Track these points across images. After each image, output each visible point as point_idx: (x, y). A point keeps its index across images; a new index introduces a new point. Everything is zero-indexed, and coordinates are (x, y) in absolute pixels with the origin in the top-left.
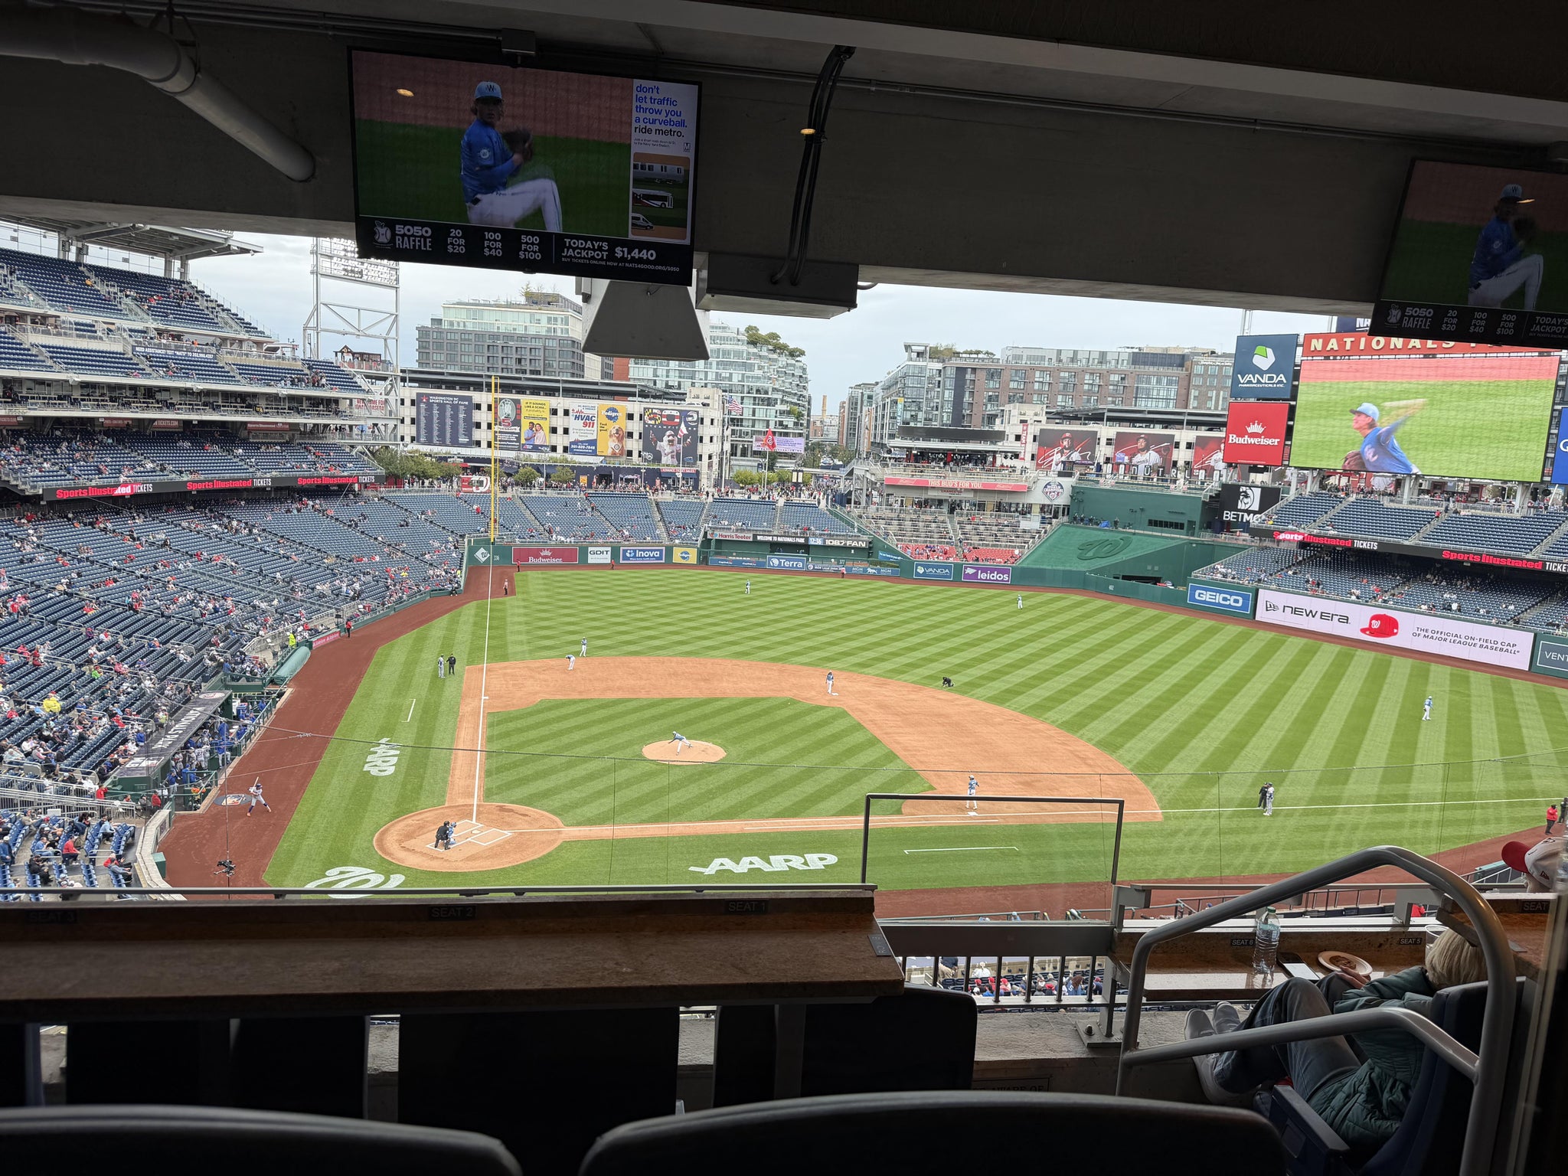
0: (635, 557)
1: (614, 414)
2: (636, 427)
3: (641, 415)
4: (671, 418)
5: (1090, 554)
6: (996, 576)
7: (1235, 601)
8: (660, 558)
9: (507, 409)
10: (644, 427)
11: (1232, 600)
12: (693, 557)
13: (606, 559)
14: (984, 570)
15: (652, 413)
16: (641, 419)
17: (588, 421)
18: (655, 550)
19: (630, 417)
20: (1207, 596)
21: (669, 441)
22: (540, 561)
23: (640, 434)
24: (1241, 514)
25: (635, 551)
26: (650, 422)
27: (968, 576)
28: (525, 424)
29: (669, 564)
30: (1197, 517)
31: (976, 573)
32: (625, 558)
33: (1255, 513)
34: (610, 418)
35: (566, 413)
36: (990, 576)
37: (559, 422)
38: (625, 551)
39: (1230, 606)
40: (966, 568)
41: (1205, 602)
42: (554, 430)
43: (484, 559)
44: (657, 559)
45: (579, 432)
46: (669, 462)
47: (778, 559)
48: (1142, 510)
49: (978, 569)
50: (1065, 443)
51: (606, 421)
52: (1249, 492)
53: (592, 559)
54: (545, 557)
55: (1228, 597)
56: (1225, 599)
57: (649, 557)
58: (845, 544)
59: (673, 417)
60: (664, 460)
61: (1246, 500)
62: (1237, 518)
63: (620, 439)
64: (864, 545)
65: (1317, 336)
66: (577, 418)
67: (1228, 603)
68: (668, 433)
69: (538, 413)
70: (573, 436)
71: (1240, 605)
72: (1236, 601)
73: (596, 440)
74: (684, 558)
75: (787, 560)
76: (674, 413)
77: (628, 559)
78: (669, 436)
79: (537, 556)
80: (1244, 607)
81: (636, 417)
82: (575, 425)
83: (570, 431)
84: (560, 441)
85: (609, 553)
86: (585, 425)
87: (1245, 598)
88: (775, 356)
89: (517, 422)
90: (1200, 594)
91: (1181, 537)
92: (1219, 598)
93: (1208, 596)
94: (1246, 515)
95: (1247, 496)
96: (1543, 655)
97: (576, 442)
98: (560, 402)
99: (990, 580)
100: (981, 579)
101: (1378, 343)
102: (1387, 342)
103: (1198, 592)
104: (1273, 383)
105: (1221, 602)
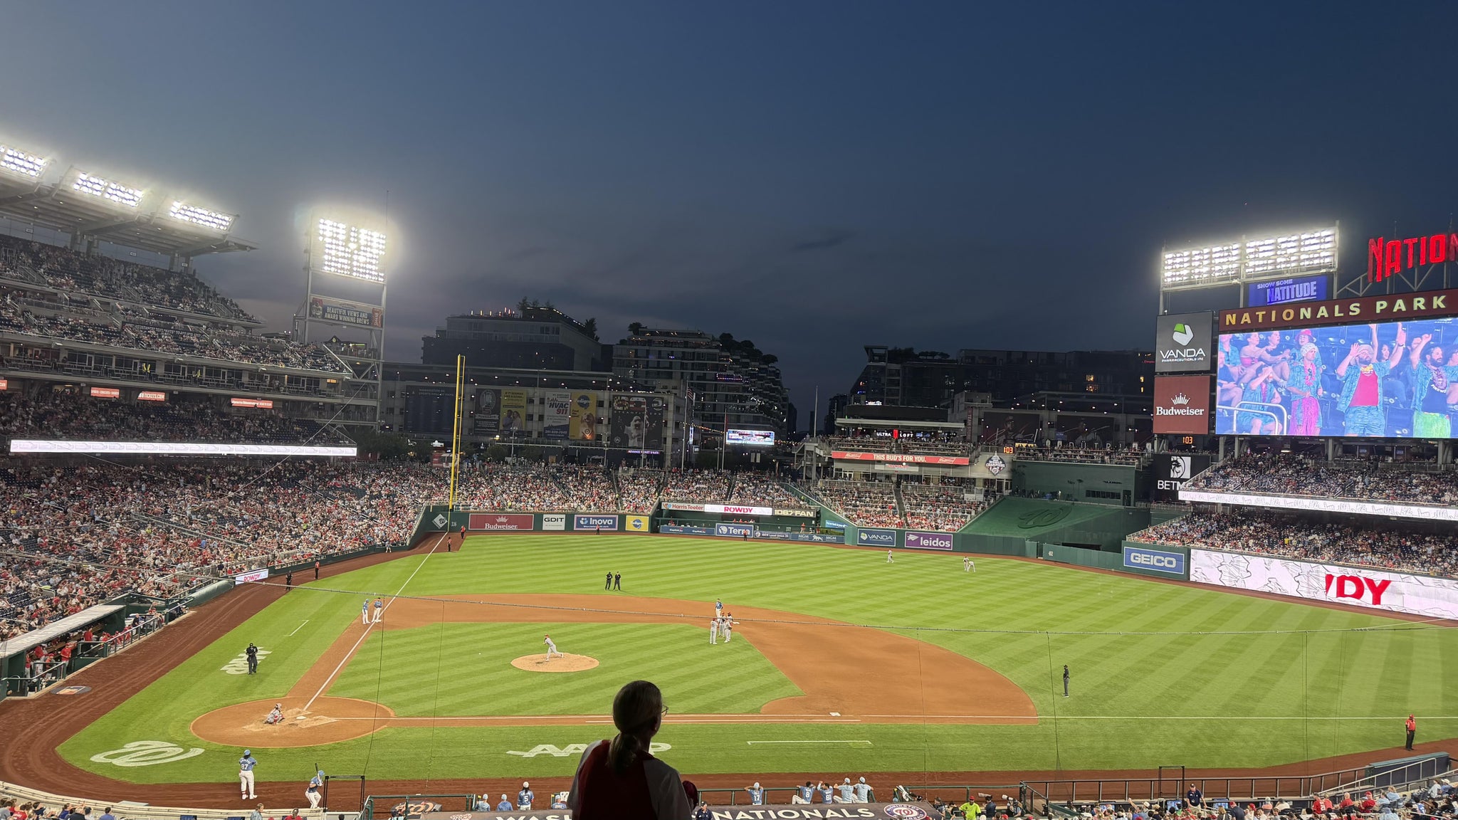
0: (588, 524)
1: (585, 402)
2: (604, 414)
3: (610, 402)
4: (638, 404)
5: (1031, 523)
6: (937, 543)
8: (613, 526)
9: (488, 399)
10: (613, 412)
11: (1166, 561)
12: (645, 525)
13: (561, 525)
14: (926, 537)
15: (621, 400)
16: (610, 406)
17: (561, 408)
18: (608, 518)
19: (600, 404)
20: (1141, 559)
21: (636, 425)
22: (495, 527)
23: (609, 419)
24: (1174, 482)
25: (588, 519)
26: (618, 408)
27: (910, 542)
28: (504, 413)
29: (622, 529)
30: (1131, 487)
31: (919, 540)
32: (579, 525)
33: (1186, 481)
34: (581, 405)
35: (542, 401)
36: (932, 543)
37: (535, 410)
38: (579, 519)
39: (1164, 567)
40: (908, 534)
41: (1140, 564)
42: (530, 417)
43: (441, 526)
44: (610, 526)
45: (552, 418)
46: (636, 445)
47: (727, 526)
48: (1080, 481)
49: (920, 536)
50: (1009, 426)
51: (578, 408)
52: (1180, 461)
53: (546, 526)
54: (501, 523)
55: (1162, 558)
56: (1159, 561)
57: (603, 525)
58: (794, 514)
59: (640, 403)
60: (631, 443)
61: (1177, 469)
62: (1171, 487)
63: (590, 425)
64: (812, 515)
65: (1230, 311)
66: (551, 405)
67: (1162, 564)
68: (635, 418)
69: (516, 402)
70: (547, 423)
71: (1174, 566)
72: (1170, 562)
73: (568, 425)
74: (636, 526)
75: (735, 527)
76: (641, 399)
77: (582, 526)
78: (635, 421)
79: (493, 523)
80: (1178, 568)
81: (606, 404)
82: (549, 412)
83: (546, 418)
84: (535, 427)
85: (564, 520)
86: (559, 412)
87: (1178, 559)
88: (748, 361)
89: (497, 411)
90: (1135, 557)
91: (1117, 506)
92: (1153, 560)
93: (1143, 559)
94: (1178, 483)
95: (1178, 465)
97: (550, 428)
98: (537, 392)
99: (932, 546)
100: (923, 546)
101: (1288, 315)
102: (1297, 313)
103: (1133, 555)
104: (1193, 358)
105: (1156, 564)
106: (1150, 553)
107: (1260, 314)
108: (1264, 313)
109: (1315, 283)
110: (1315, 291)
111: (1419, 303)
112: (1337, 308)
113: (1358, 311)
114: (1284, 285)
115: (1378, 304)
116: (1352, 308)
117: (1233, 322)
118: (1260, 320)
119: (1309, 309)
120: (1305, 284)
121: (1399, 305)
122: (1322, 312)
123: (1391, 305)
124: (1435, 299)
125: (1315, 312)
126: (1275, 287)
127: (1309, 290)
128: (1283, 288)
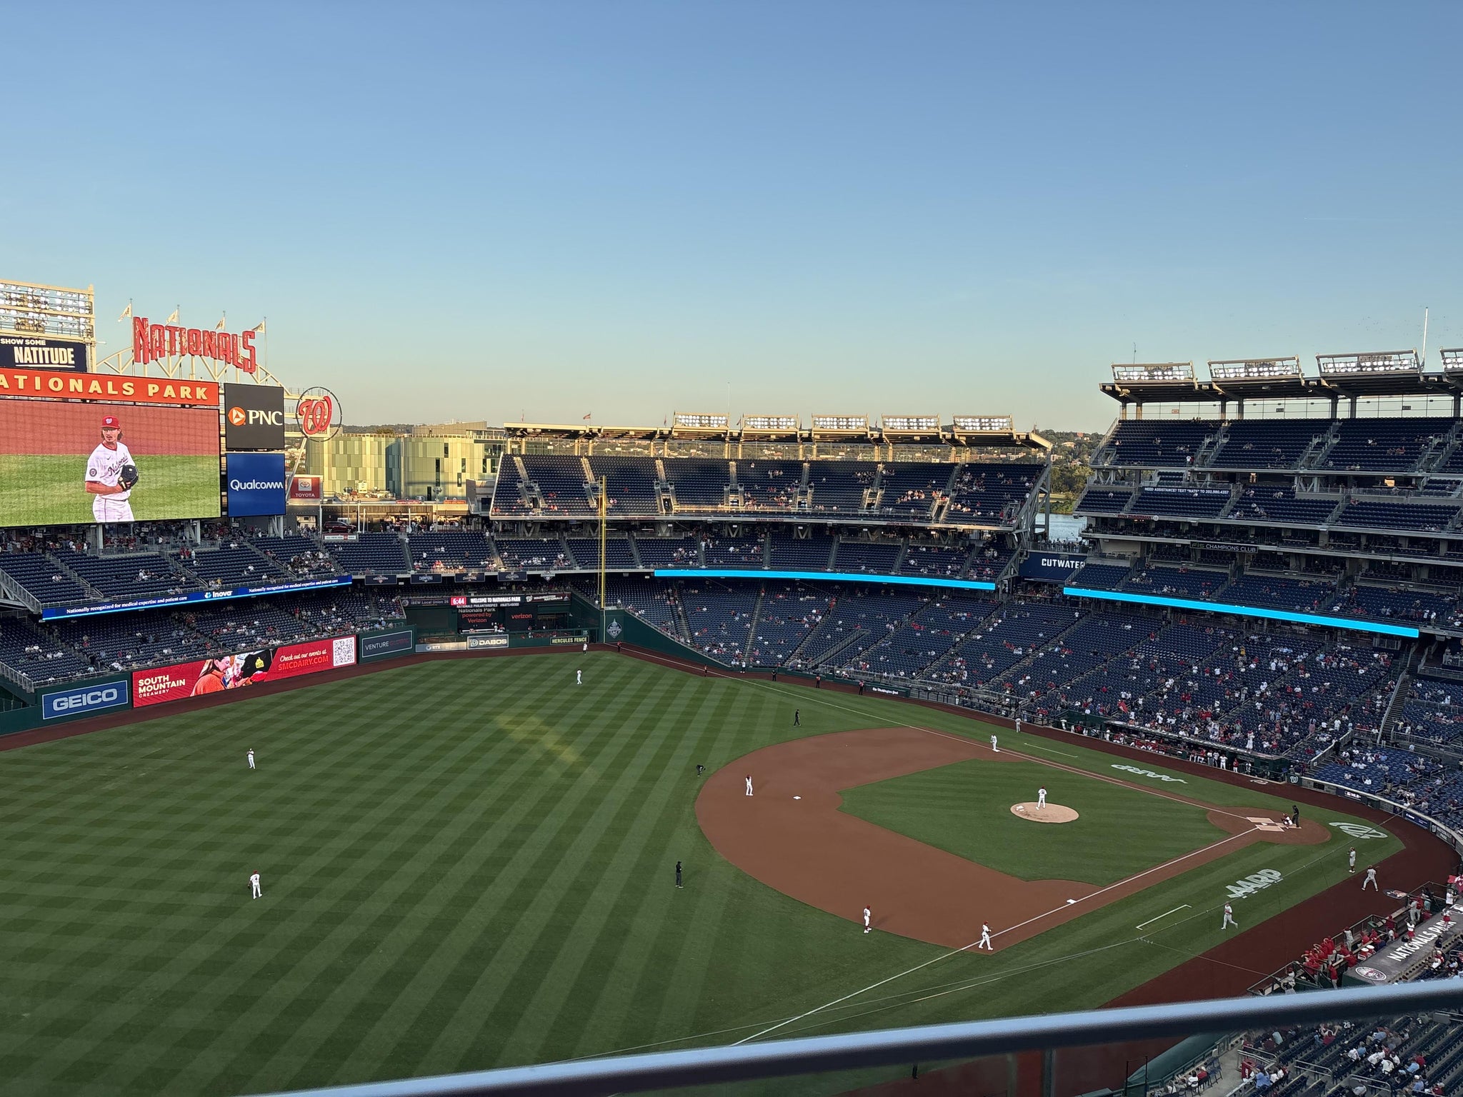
7: (107, 696)
11: (104, 695)
20: (70, 703)
39: (102, 703)
41: (69, 710)
55: (99, 693)
56: (94, 698)
67: (99, 700)
71: (115, 697)
72: (111, 695)
80: (120, 698)
87: (119, 688)
90: (59, 706)
92: (87, 699)
96: (365, 649)
101: (56, 384)
102: (67, 385)
103: (55, 703)
105: (91, 702)
106: (81, 693)
107: (21, 379)
108: (26, 377)
109: (72, 350)
110: (73, 359)
111: (185, 392)
112: (110, 384)
113: (131, 391)
114: (35, 346)
115: (150, 386)
116: (125, 386)
118: (21, 386)
119: (80, 381)
120: (61, 349)
121: (169, 391)
122: (95, 386)
123: (162, 390)
124: (198, 389)
125: (86, 385)
126: (24, 345)
127: (65, 357)
128: (34, 349)
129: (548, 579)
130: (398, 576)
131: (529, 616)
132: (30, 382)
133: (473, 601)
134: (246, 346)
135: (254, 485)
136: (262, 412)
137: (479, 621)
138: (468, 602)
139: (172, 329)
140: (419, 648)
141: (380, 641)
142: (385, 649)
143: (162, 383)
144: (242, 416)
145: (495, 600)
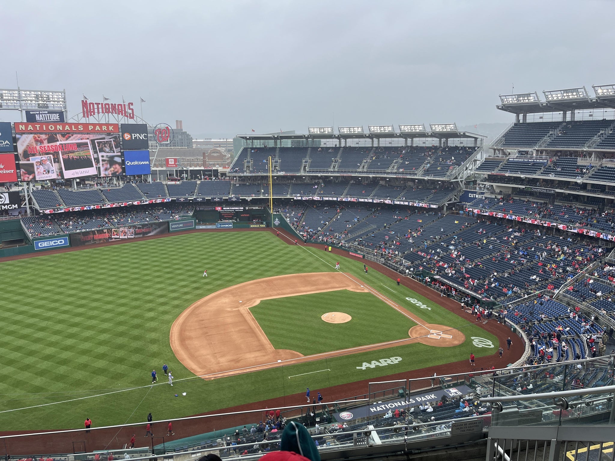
7: (60, 242)
11: (59, 242)
33: (8, 204)
41: (45, 247)
52: (2, 195)
55: (57, 241)
65: (22, 123)
67: (57, 244)
71: (63, 243)
72: (62, 242)
80: (65, 243)
87: (65, 239)
90: (41, 244)
92: (52, 243)
93: (46, 244)
94: (3, 206)
96: (172, 227)
101: (52, 127)
102: (56, 128)
103: (39, 244)
104: (3, 145)
105: (53, 244)
106: (50, 241)
107: (38, 126)
111: (104, 128)
112: (73, 126)
113: (82, 129)
115: (90, 127)
116: (79, 127)
117: (24, 129)
118: (38, 129)
119: (61, 126)
121: (98, 128)
122: (67, 128)
123: (95, 127)
124: (110, 127)
125: (64, 127)
126: (39, 114)
127: (56, 117)
128: (44, 115)
129: (249, 200)
130: (189, 198)
131: (248, 215)
132: (41, 127)
133: (224, 208)
134: (130, 109)
135: (136, 163)
136: (138, 134)
137: (229, 217)
138: (222, 209)
139: (98, 104)
140: (197, 227)
141: (179, 224)
142: (181, 227)
143: (94, 125)
144: (129, 136)
145: (233, 208)
